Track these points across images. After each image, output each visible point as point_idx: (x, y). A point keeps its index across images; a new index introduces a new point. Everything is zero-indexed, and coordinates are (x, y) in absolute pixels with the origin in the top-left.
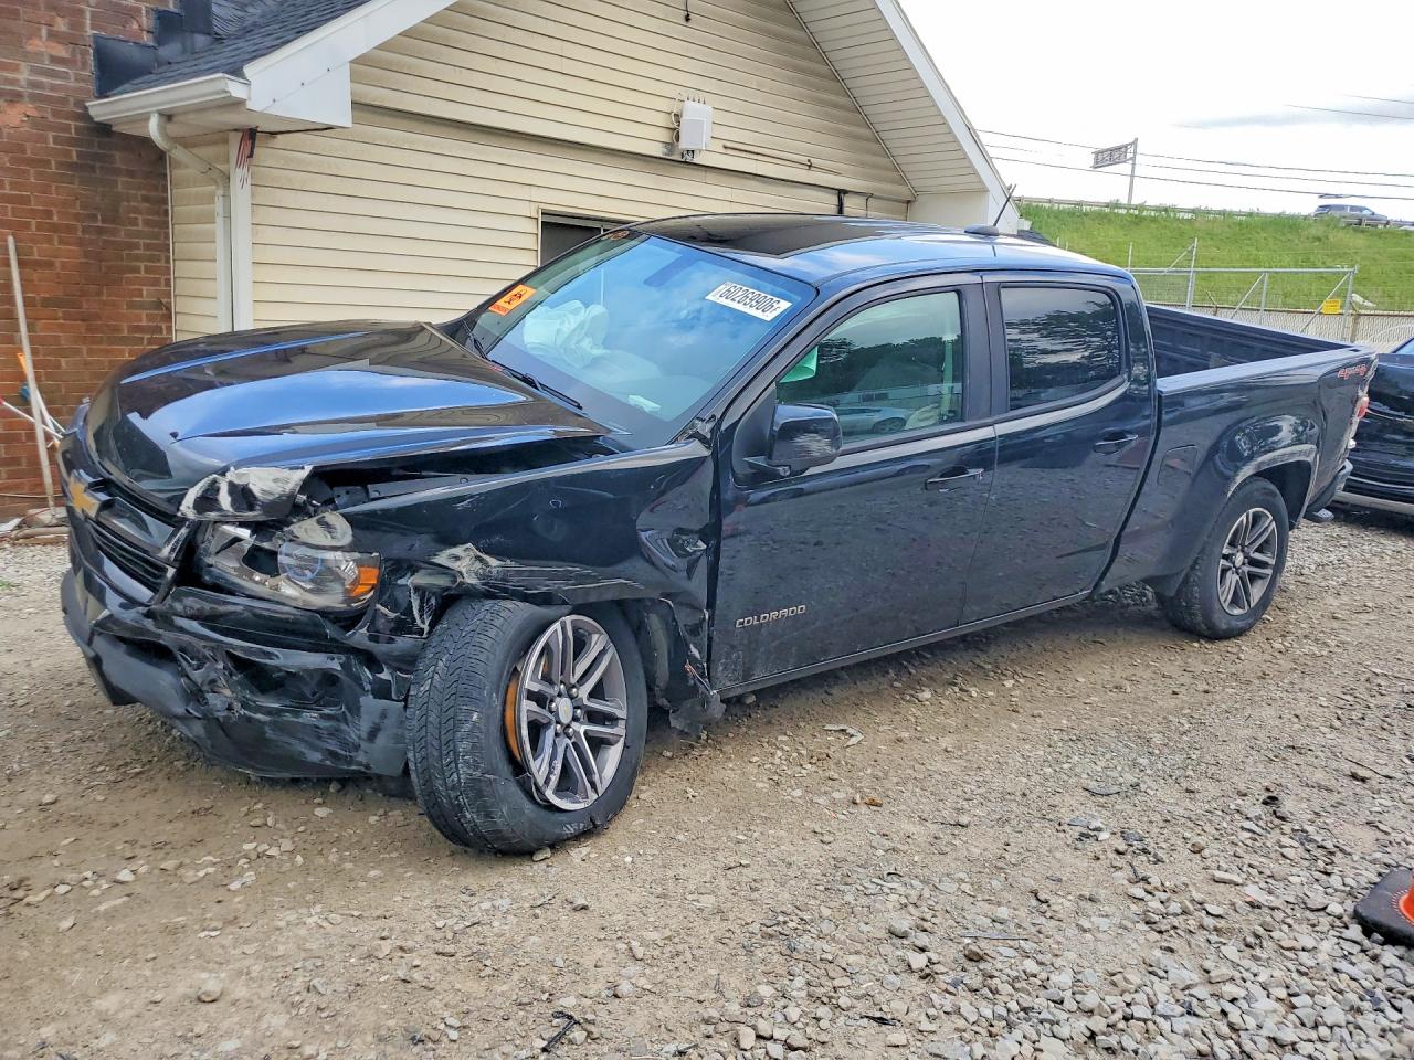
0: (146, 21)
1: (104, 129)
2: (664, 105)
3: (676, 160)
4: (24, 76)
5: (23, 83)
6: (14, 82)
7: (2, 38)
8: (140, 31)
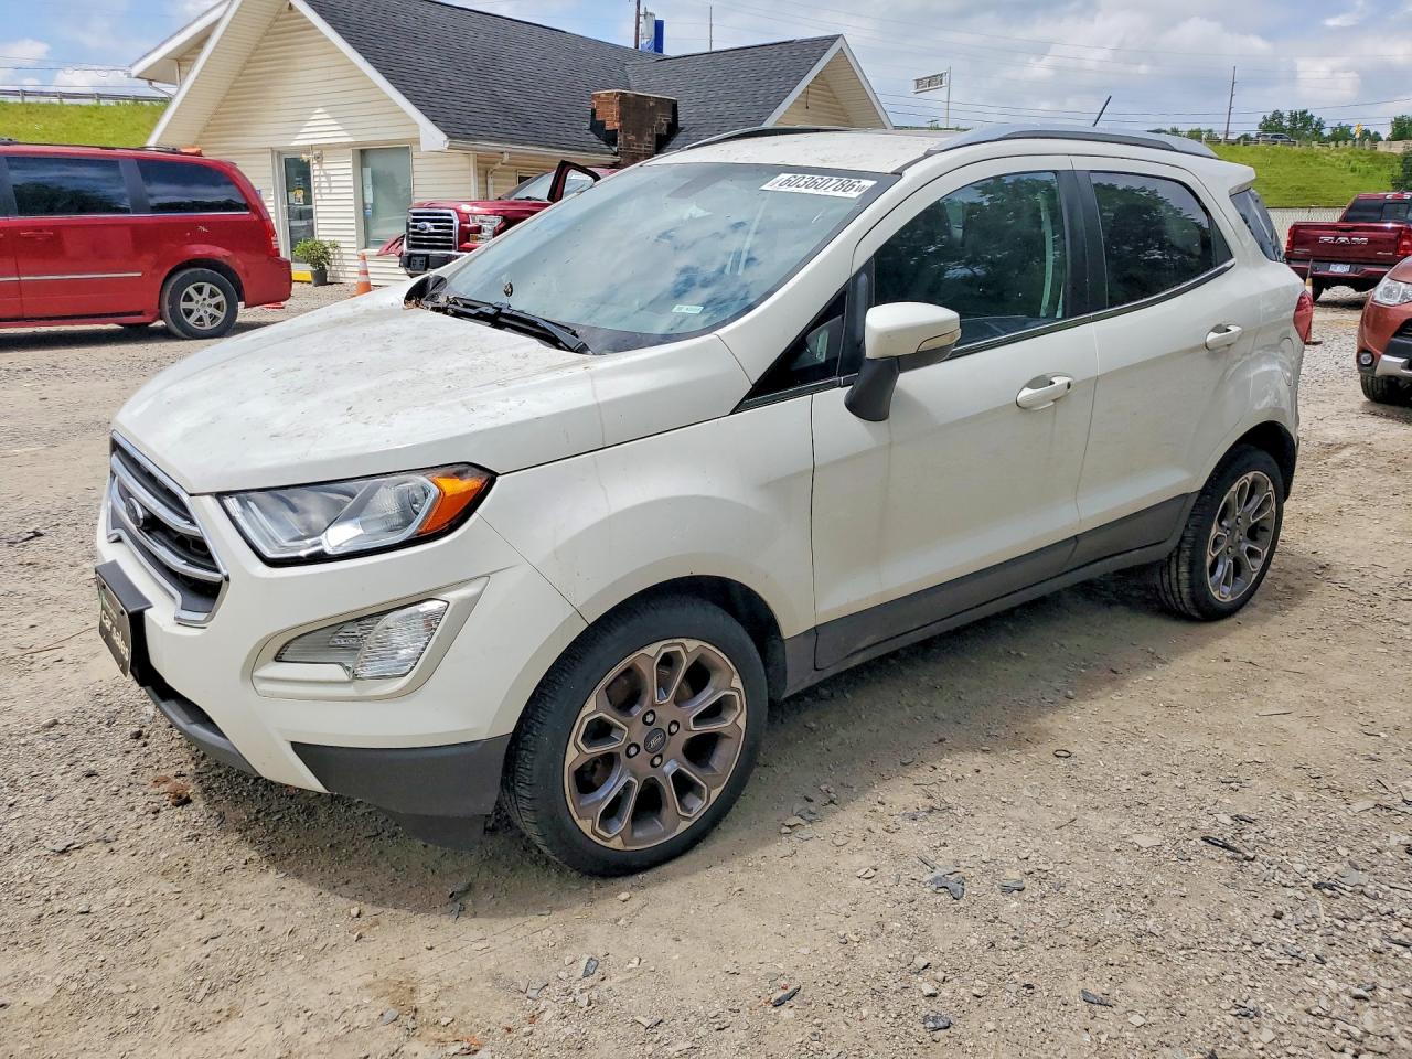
4: (643, 148)
7: (640, 137)
8: (664, 130)
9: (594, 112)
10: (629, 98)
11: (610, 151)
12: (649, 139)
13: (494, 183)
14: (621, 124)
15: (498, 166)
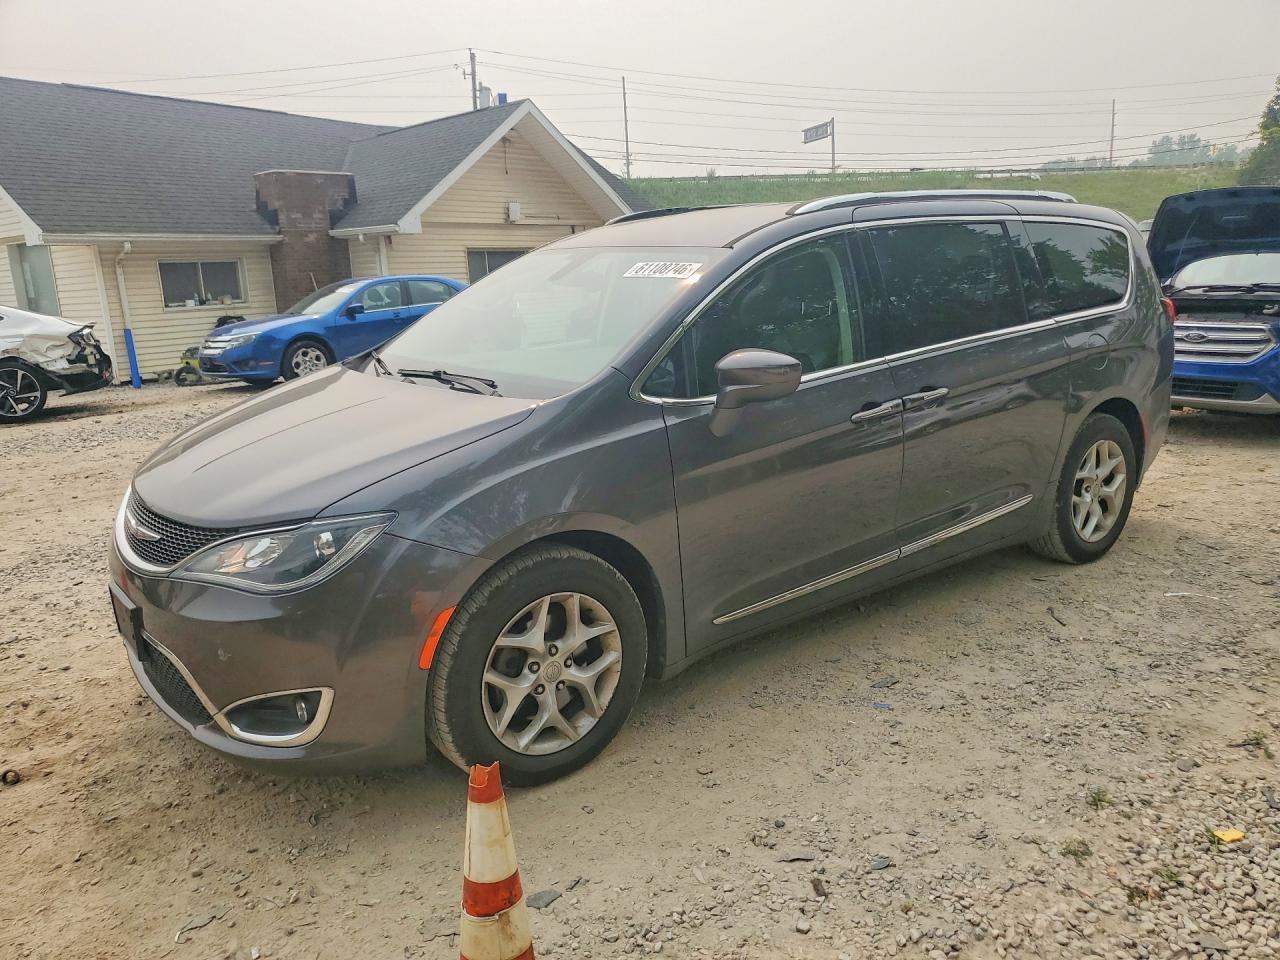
0: (341, 202)
1: (335, 239)
2: (503, 205)
3: (509, 223)
4: (313, 225)
5: (314, 227)
6: (311, 228)
7: (307, 215)
8: (340, 205)
9: (258, 192)
11: (272, 231)
12: (320, 216)
13: (124, 273)
14: (281, 203)
15: (122, 256)
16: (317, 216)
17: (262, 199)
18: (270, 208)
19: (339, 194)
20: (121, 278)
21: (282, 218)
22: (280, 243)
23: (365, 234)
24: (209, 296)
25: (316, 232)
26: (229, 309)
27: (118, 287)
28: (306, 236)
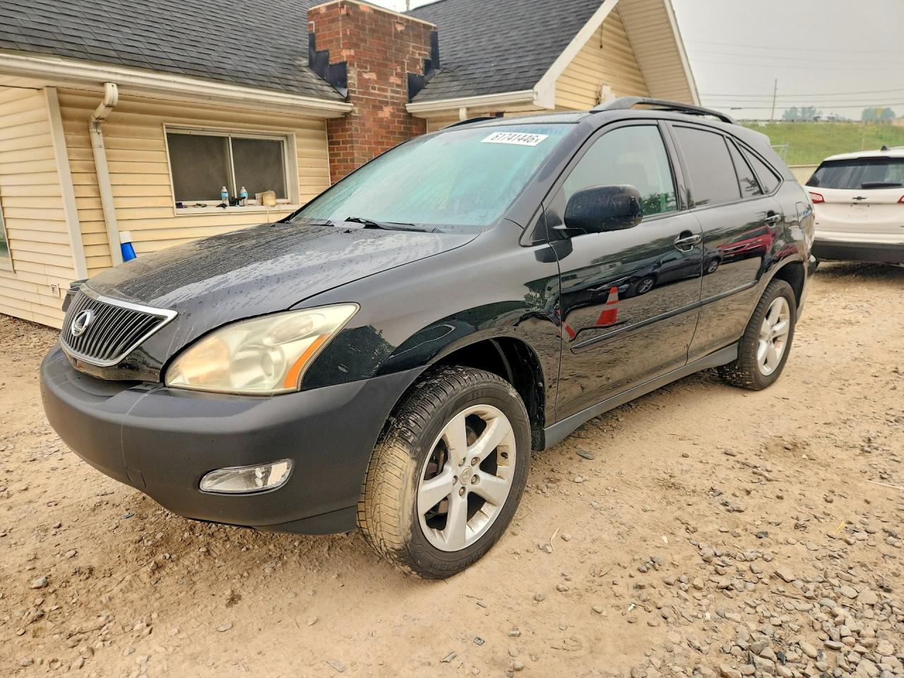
0: (422, 65)
1: (410, 115)
2: (594, 88)
4: (389, 94)
5: (389, 97)
6: (386, 97)
7: (382, 77)
8: (419, 69)
9: (312, 38)
10: (363, 14)
11: (336, 96)
12: (399, 82)
13: (107, 146)
14: (352, 52)
15: (101, 111)
16: (393, 79)
17: (318, 49)
18: (333, 60)
19: (421, 53)
20: (100, 154)
21: (352, 75)
22: (347, 115)
23: (468, 109)
24: (244, 192)
25: (393, 104)
26: (272, 213)
27: (93, 170)
28: (381, 108)
